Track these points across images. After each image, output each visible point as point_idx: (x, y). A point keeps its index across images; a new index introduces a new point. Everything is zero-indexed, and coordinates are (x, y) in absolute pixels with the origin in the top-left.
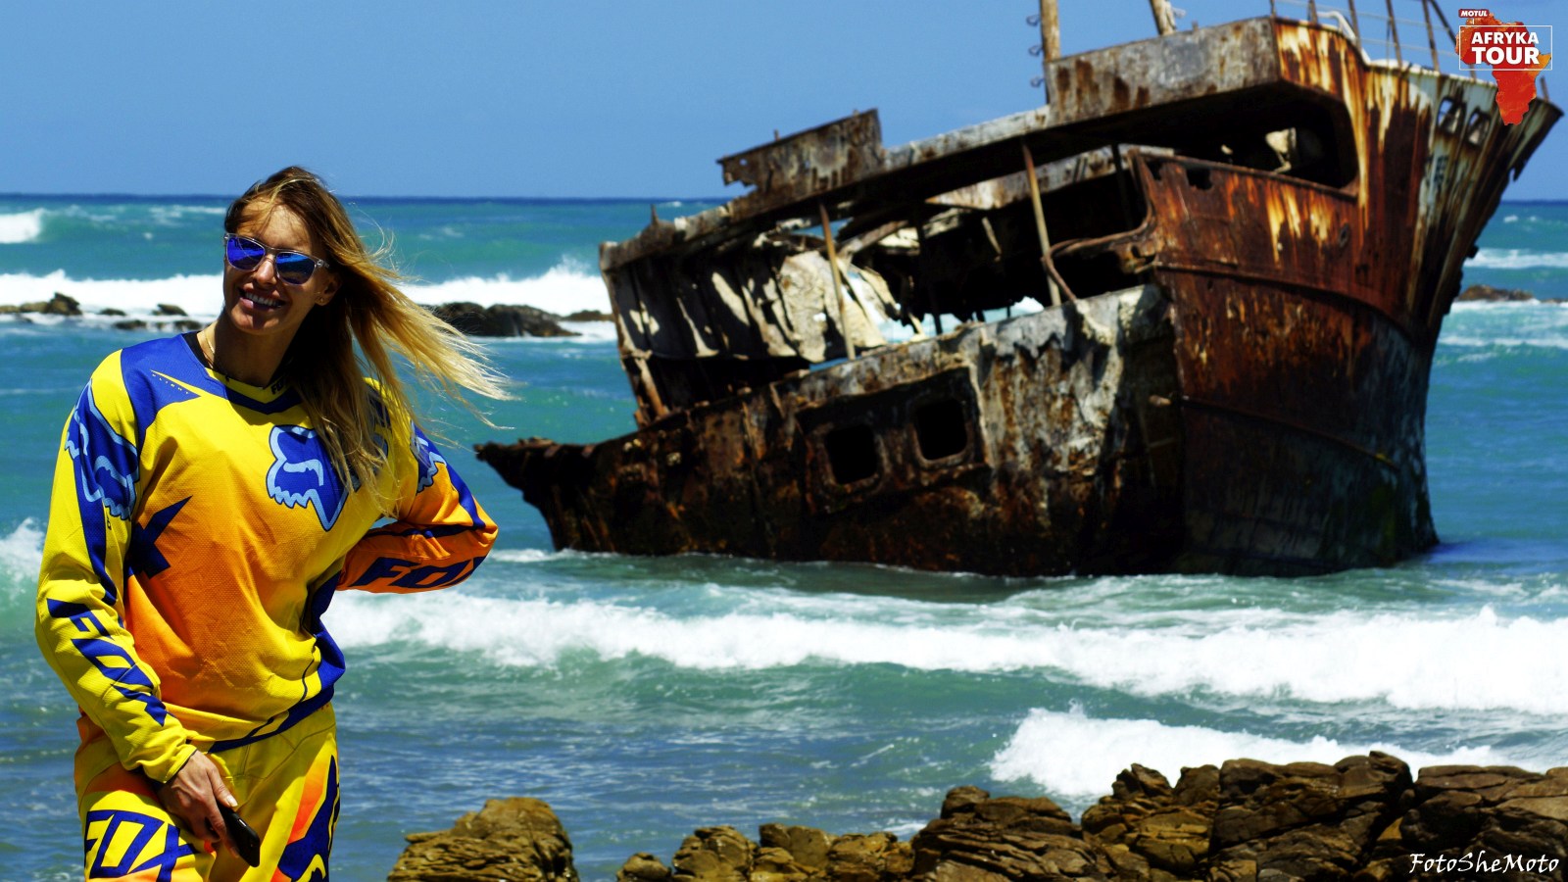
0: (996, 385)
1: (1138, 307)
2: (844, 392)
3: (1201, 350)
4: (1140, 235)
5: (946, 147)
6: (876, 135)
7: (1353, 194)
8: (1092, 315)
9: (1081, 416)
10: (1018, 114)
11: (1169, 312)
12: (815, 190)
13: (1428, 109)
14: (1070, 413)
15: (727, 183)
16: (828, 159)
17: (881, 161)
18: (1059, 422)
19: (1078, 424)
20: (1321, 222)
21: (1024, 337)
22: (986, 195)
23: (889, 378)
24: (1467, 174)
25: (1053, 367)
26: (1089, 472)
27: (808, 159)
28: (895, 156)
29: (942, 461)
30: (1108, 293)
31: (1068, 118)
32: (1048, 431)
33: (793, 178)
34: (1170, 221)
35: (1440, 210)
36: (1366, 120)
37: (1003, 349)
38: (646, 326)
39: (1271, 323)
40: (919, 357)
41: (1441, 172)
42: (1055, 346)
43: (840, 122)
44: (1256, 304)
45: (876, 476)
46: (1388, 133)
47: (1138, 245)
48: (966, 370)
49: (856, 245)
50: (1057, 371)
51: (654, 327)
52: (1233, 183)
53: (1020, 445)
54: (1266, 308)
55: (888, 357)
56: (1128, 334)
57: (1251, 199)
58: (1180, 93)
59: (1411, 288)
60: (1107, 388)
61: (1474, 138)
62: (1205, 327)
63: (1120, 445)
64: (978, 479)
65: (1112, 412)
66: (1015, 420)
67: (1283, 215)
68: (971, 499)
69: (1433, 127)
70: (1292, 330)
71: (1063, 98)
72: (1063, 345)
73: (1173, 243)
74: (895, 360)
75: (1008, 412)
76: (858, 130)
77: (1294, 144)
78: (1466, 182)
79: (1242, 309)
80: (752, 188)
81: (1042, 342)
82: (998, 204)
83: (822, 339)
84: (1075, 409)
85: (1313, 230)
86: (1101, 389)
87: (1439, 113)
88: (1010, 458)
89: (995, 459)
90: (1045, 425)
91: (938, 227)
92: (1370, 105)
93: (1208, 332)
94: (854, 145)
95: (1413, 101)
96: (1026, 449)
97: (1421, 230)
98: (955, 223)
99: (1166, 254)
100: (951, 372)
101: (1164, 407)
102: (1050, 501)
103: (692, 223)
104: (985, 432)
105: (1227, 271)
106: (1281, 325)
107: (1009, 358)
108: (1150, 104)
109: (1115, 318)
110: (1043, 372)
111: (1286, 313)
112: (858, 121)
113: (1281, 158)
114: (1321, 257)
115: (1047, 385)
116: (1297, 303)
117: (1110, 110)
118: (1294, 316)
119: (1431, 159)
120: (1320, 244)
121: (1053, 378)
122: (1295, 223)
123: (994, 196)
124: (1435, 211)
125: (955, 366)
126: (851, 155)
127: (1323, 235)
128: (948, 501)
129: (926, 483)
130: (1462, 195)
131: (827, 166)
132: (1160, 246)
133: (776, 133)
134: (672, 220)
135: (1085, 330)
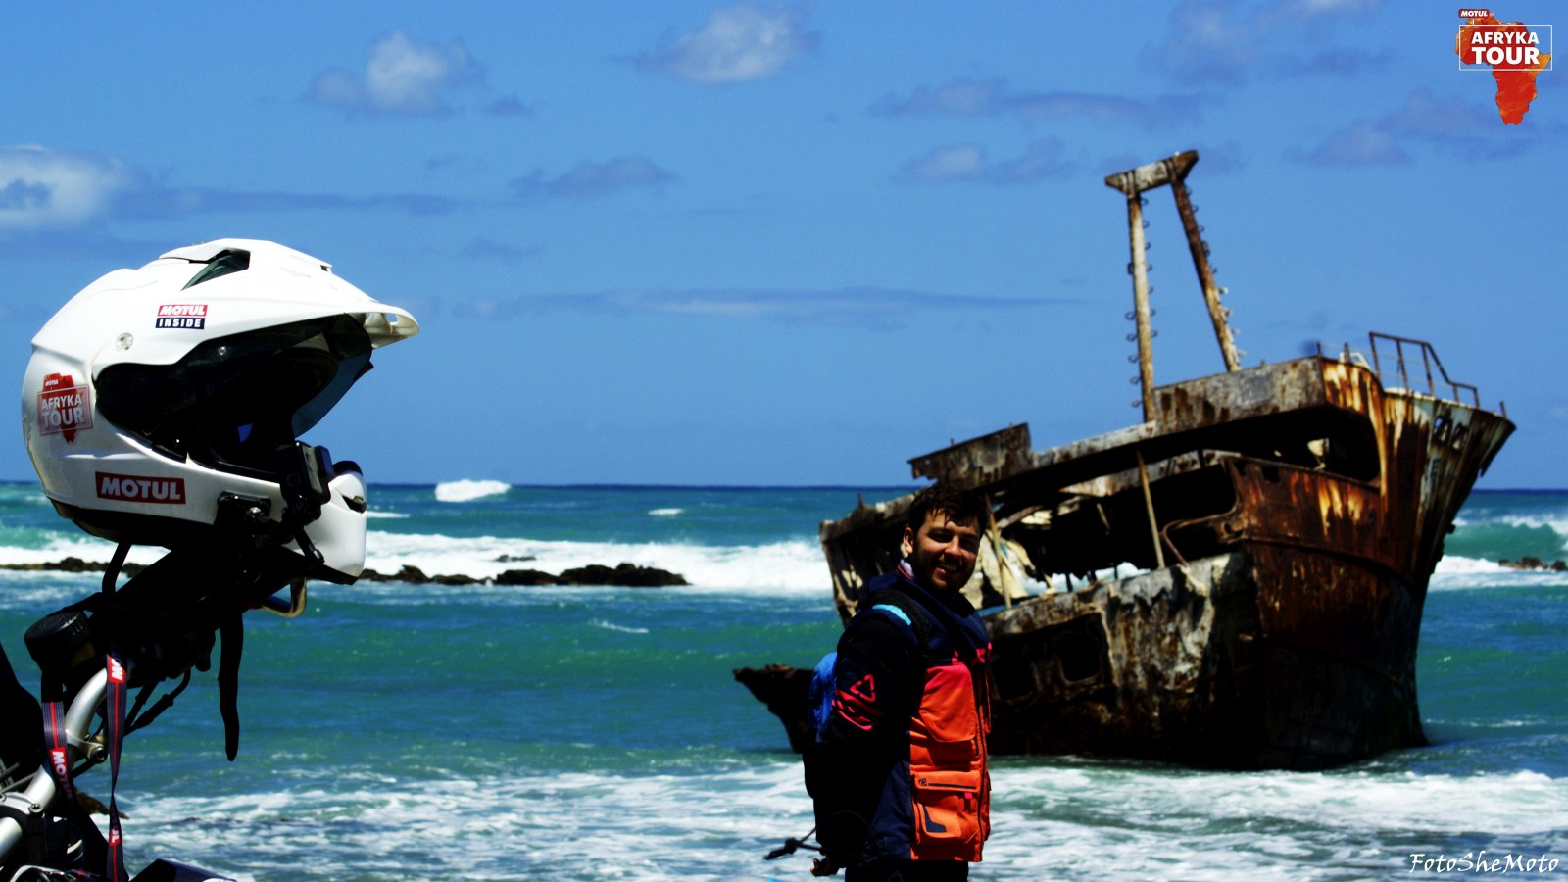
0: (1121, 626)
1: (1227, 568)
2: (1007, 631)
3: (1275, 601)
4: (1231, 516)
5: (1079, 452)
6: (1027, 442)
7: (1377, 485)
8: (1193, 574)
9: (1184, 649)
10: (1133, 427)
11: (1252, 573)
12: (981, 482)
13: (1427, 425)
14: (1176, 647)
15: (915, 477)
16: (991, 460)
17: (1030, 461)
18: (1168, 653)
19: (1182, 655)
20: (1355, 506)
21: (1141, 591)
22: (1101, 486)
23: (1040, 620)
24: (1452, 472)
25: (1164, 613)
26: (1190, 690)
27: (976, 460)
28: (1041, 458)
29: (1080, 682)
30: (1203, 559)
31: (1169, 430)
32: (1160, 660)
33: (965, 473)
34: (1252, 506)
35: (1434, 497)
36: (1385, 432)
37: (1126, 599)
38: (854, 582)
39: (1322, 580)
40: (1063, 605)
41: (1435, 470)
42: (1164, 597)
43: (1000, 433)
44: (1312, 567)
45: (1031, 693)
46: (1400, 441)
47: (1230, 523)
48: (1098, 616)
49: (1004, 523)
50: (1166, 616)
51: (860, 583)
52: (1295, 478)
53: (1138, 670)
54: (1319, 570)
55: (1040, 605)
56: (1219, 588)
57: (1307, 490)
58: (1252, 412)
59: (1414, 555)
60: (1203, 629)
61: (1457, 445)
62: (1278, 584)
63: (1213, 670)
64: (1108, 695)
65: (1207, 646)
66: (1135, 652)
67: (1330, 502)
68: (1102, 710)
69: (1430, 437)
70: (1337, 586)
71: (1166, 416)
72: (1170, 597)
73: (1254, 522)
74: (1045, 608)
75: (1130, 646)
76: (1013, 439)
77: (1328, 450)
78: (1451, 477)
79: (1303, 571)
80: (933, 482)
81: (1155, 593)
82: (1110, 493)
83: (980, 592)
84: (1179, 644)
85: (1350, 513)
86: (1199, 630)
87: (1434, 427)
88: (1131, 680)
89: (1120, 680)
90: (1157, 656)
91: (1064, 510)
92: (1388, 421)
93: (1280, 587)
94: (1009, 448)
95: (1416, 418)
96: (1143, 673)
97: (1422, 514)
98: (1076, 507)
99: (1250, 529)
100: (1087, 616)
101: (1248, 642)
102: (1161, 712)
103: (889, 506)
104: (1113, 661)
105: (1292, 543)
106: (1329, 582)
107: (1130, 606)
108: (1230, 420)
109: (1209, 577)
110: (1155, 616)
111: (1333, 573)
112: (1013, 432)
113: (1318, 460)
114: (1356, 533)
115: (1158, 626)
116: (1340, 566)
117: (1200, 424)
118: (1338, 575)
119: (1428, 461)
120: (1355, 523)
121: (1163, 621)
122: (1338, 508)
123: (1107, 486)
124: (1431, 498)
125: (1090, 612)
126: (1008, 457)
127: (1357, 516)
128: (1085, 712)
129: (1068, 698)
130: (1448, 488)
131: (988, 465)
132: (1245, 524)
133: (952, 441)
134: (874, 504)
135: (1187, 585)
